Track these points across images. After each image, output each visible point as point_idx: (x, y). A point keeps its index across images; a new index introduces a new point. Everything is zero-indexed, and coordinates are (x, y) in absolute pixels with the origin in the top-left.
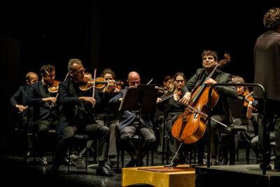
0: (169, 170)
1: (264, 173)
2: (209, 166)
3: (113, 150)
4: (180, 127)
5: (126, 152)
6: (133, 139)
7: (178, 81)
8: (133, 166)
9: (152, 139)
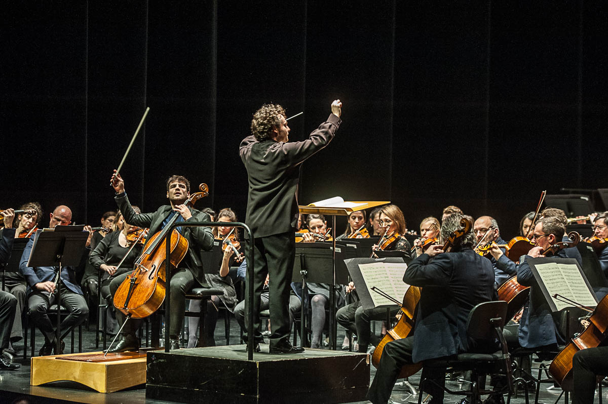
0: (106, 358)
1: (251, 357)
3: (17, 330)
4: (126, 293)
5: (37, 331)
8: (49, 354)
9: (83, 310)
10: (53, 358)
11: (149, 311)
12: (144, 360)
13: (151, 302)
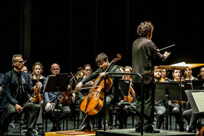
0: (78, 133)
2: (105, 130)
3: (40, 120)
4: (86, 104)
5: (48, 120)
6: (54, 111)
7: (87, 70)
9: (68, 111)
10: (54, 133)
11: (96, 112)
12: (95, 134)
13: (97, 107)
